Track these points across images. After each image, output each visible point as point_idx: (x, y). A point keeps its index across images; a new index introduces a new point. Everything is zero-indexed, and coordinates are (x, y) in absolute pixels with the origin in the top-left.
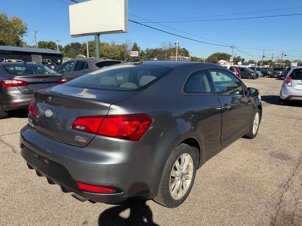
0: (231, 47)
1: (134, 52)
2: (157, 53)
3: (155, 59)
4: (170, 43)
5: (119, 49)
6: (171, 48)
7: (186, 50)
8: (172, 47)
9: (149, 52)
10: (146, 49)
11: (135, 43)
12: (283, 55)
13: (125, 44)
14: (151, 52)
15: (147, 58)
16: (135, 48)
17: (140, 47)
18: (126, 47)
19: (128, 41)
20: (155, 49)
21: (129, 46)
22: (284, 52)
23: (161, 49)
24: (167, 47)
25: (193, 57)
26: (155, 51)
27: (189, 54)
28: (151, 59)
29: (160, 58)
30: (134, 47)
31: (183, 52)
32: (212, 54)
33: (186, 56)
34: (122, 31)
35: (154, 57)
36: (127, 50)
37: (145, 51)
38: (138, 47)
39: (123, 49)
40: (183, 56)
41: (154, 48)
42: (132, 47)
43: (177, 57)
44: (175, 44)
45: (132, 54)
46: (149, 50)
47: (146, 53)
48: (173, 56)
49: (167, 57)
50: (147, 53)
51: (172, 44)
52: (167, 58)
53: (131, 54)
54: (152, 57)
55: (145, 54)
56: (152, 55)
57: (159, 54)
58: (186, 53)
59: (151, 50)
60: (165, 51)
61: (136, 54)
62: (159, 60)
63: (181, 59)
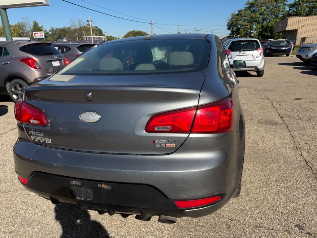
0: (150, 24)
1: (38, 32)
2: (66, 33)
3: (65, 40)
4: (79, 20)
5: (14, 30)
6: (81, 26)
7: (99, 28)
8: (83, 25)
9: (55, 32)
10: (51, 29)
11: (35, 22)
12: (195, 30)
13: (22, 24)
14: (58, 32)
15: (54, 39)
16: (37, 28)
17: (42, 26)
18: (23, 27)
19: (25, 20)
20: (62, 29)
21: (28, 26)
22: (196, 27)
23: (70, 28)
24: (77, 26)
25: (108, 36)
26: (63, 31)
27: (103, 33)
28: (59, 40)
29: (70, 38)
30: (35, 27)
31: (96, 31)
32: (128, 32)
33: (100, 35)
34: (42, 3)
35: (63, 38)
36: (26, 30)
37: (50, 31)
38: (40, 26)
39: (20, 30)
40: (97, 35)
41: (61, 27)
42: (32, 27)
43: (92, 37)
44: (88, 21)
45: (36, 35)
46: (55, 29)
47: (51, 33)
48: (85, 36)
49: (79, 37)
50: (53, 34)
51: (82, 22)
52: (79, 39)
53: (34, 35)
54: (60, 38)
55: (50, 35)
56: (60, 35)
57: (68, 34)
58: (100, 32)
59: (57, 30)
60: (75, 31)
61: (41, 36)
62: (69, 41)
63: (97, 39)
